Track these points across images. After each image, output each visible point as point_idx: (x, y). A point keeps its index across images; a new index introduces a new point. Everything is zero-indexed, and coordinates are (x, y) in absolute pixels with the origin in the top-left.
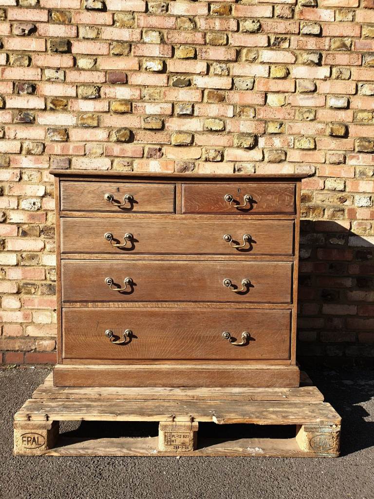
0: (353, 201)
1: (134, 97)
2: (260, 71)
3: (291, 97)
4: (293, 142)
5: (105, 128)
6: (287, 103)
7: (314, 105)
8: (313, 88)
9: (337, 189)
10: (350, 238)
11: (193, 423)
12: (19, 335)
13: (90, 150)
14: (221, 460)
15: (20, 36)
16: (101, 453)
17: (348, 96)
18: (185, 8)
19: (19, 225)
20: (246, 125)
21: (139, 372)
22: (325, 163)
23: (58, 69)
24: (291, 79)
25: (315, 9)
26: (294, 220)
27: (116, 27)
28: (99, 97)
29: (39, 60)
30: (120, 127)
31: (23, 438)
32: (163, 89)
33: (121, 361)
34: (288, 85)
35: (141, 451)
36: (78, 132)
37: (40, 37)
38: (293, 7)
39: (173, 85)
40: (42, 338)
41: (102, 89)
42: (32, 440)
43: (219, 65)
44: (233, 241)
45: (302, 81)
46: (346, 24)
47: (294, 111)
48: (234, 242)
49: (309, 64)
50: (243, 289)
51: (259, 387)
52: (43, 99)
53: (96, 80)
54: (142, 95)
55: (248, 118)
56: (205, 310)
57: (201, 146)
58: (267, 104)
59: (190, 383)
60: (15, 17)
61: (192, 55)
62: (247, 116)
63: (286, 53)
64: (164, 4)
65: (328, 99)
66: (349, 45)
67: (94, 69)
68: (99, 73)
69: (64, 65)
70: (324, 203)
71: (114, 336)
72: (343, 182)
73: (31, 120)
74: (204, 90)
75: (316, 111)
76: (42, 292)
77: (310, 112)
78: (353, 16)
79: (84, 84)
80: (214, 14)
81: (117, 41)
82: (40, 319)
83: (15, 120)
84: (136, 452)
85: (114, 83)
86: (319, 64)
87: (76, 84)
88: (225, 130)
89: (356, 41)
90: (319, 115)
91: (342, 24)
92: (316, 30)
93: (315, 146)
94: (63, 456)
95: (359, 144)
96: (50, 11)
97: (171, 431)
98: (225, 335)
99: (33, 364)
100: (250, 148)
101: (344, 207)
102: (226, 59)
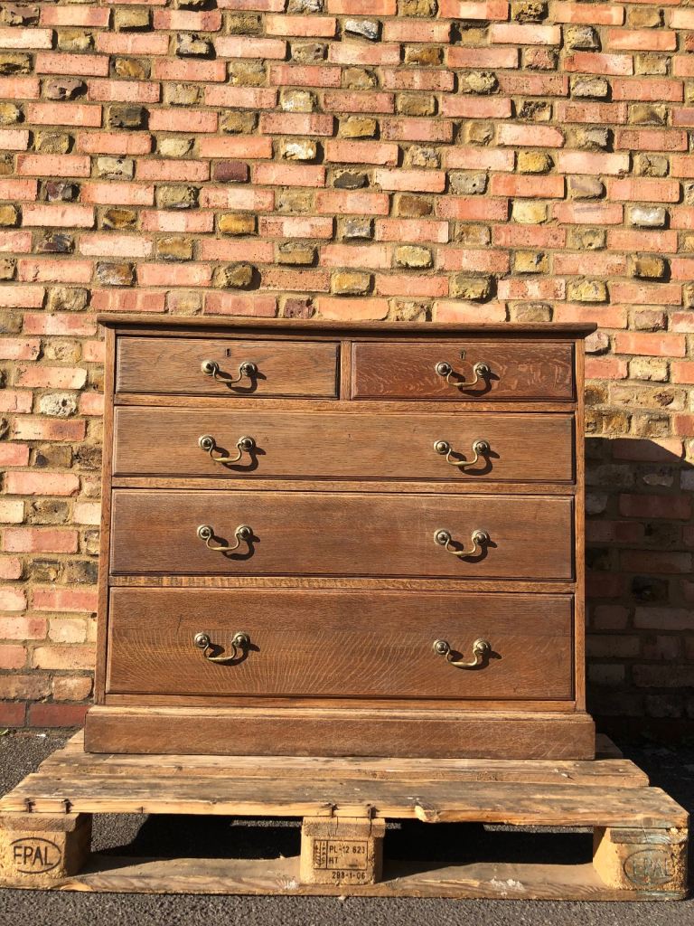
0: (685, 402)
1: (261, 206)
2: (497, 160)
3: (558, 208)
4: (564, 290)
5: (206, 262)
6: (550, 216)
7: (601, 222)
8: (598, 191)
9: (653, 379)
10: (683, 472)
11: (375, 822)
12: (18, 666)
13: (176, 302)
14: (433, 905)
15: (56, 100)
16: (176, 886)
17: (666, 206)
18: (358, 53)
19: (32, 444)
20: (473, 259)
21: (261, 722)
22: (627, 328)
23: (122, 158)
24: (557, 174)
25: (597, 54)
26: (573, 413)
27: (232, 85)
28: (194, 207)
29: (90, 143)
30: (234, 260)
31: (15, 848)
32: (317, 193)
33: (225, 699)
34: (552, 186)
35: (264, 883)
36: (154, 270)
37: (93, 102)
38: (555, 50)
39: (335, 186)
40: (66, 674)
41: (202, 191)
42: (34, 853)
43: (420, 150)
44: (453, 454)
45: (577, 178)
46: (655, 79)
47: (564, 232)
48: (455, 455)
49: (589, 149)
50: (474, 550)
51: (510, 758)
52: (92, 210)
53: (191, 176)
54: (278, 203)
55: (478, 245)
56: (397, 594)
57: (388, 296)
58: (512, 219)
59: (367, 746)
60: (49, 68)
61: (371, 132)
62: (474, 241)
63: (546, 129)
64: (321, 46)
65: (628, 210)
66: (662, 116)
67: (188, 156)
68: (197, 164)
69: (134, 151)
70: (629, 405)
71: (211, 646)
72: (664, 365)
73: (67, 248)
74: (393, 194)
75: (605, 232)
76: (69, 579)
77: (595, 234)
78: (667, 66)
79: (169, 183)
80: (412, 63)
81: (233, 108)
82: (64, 632)
83: (37, 248)
84: (253, 885)
85: (224, 181)
86: (608, 148)
87: (154, 183)
88: (433, 266)
89: (676, 108)
90: (613, 240)
91: (647, 80)
92: (600, 90)
93: (608, 296)
94: (96, 893)
95: (691, 292)
96: (112, 59)
97: (327, 838)
98: (439, 646)
99: (42, 729)
100: (482, 300)
101: (668, 412)
102: (433, 139)
